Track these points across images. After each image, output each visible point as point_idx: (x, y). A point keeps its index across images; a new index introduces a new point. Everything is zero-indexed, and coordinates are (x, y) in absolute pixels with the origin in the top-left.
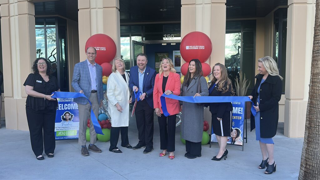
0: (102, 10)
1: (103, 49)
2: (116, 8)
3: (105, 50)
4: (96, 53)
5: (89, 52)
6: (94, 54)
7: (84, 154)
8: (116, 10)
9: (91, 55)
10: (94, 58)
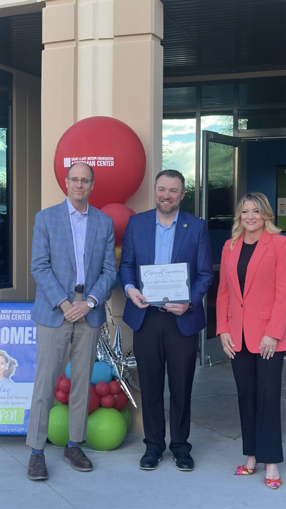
0: (110, 44)
1: (107, 161)
2: (154, 35)
3: (112, 165)
4: (92, 181)
5: (75, 176)
6: (87, 182)
7: (33, 475)
8: (153, 41)
9: (79, 184)
10: (86, 193)
